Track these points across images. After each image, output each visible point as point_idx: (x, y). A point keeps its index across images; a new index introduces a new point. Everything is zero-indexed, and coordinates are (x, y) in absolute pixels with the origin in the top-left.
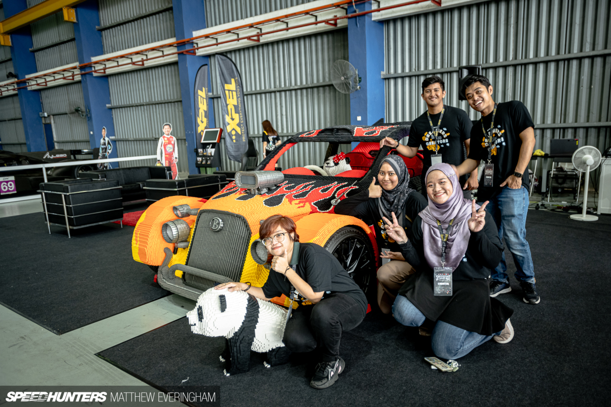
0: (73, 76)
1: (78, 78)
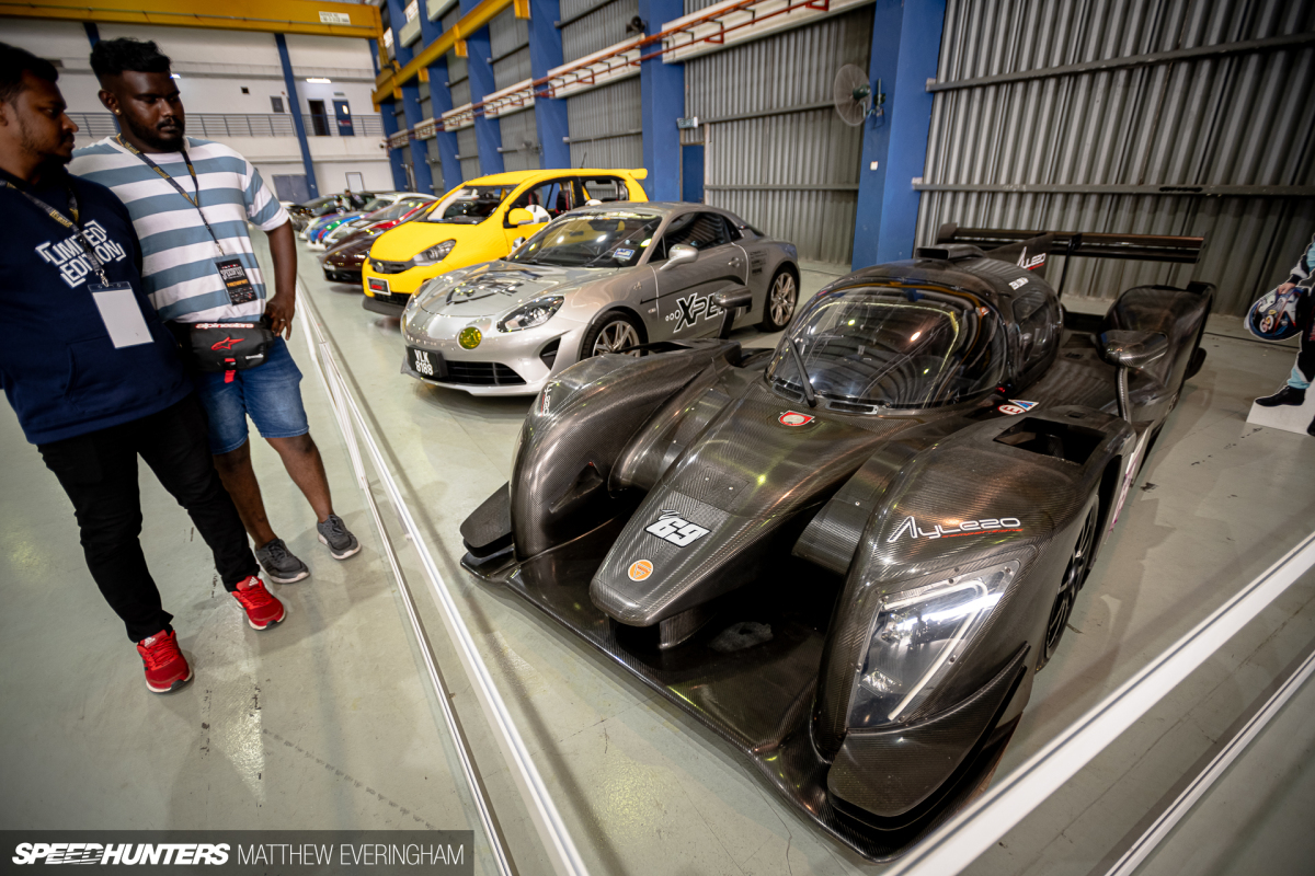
0: (522, 100)
1: (529, 102)
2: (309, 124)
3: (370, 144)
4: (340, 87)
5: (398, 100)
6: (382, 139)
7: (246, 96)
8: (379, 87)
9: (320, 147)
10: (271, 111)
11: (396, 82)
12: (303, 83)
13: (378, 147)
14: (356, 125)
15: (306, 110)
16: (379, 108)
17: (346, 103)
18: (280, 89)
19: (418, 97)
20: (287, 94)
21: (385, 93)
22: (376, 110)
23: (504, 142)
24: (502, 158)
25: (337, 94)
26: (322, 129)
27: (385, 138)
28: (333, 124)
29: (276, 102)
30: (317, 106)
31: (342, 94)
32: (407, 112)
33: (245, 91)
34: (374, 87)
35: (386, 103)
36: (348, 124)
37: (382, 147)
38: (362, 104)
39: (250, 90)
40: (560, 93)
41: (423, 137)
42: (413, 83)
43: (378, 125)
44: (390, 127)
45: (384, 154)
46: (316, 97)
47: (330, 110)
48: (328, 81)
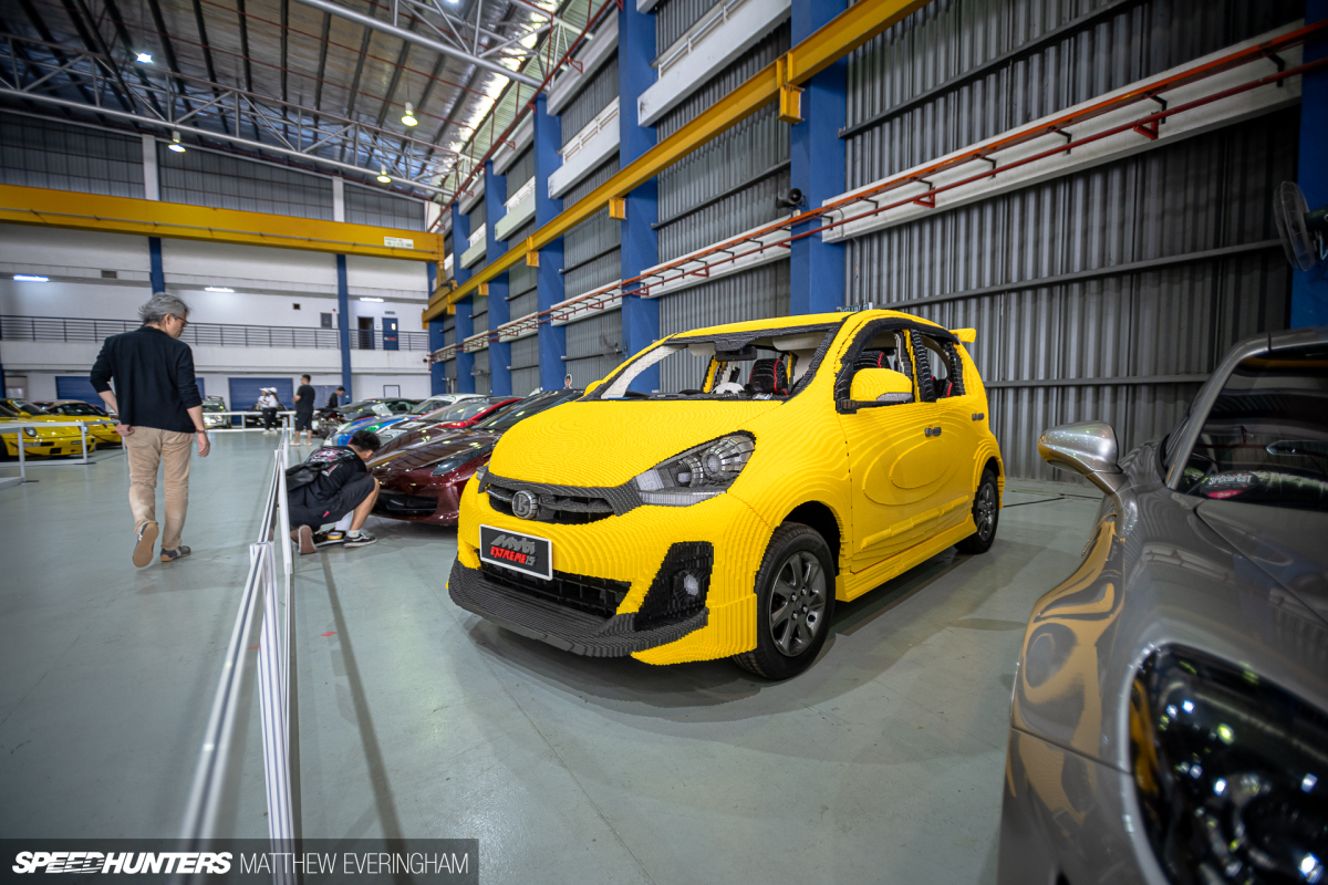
0: (601, 303)
2: (355, 337)
3: (413, 359)
4: (391, 306)
5: (452, 316)
6: (426, 354)
7: (297, 311)
8: (430, 307)
9: (361, 359)
10: (318, 325)
11: (450, 299)
12: (357, 302)
13: (421, 361)
14: (402, 341)
15: (354, 325)
16: (428, 325)
17: (395, 321)
18: (332, 306)
19: (472, 313)
20: (337, 312)
21: (438, 310)
22: (424, 328)
23: (568, 349)
24: (565, 367)
25: (387, 313)
26: (367, 343)
27: (429, 353)
28: (379, 339)
29: (326, 319)
30: (365, 323)
31: (393, 313)
32: (458, 327)
33: (297, 307)
34: (426, 307)
35: (437, 321)
36: (393, 339)
37: (425, 361)
38: (411, 321)
39: (302, 307)
40: (654, 291)
41: (472, 349)
42: (468, 300)
43: (424, 341)
44: (436, 342)
45: (426, 368)
46: (365, 313)
47: (378, 326)
48: (382, 300)
